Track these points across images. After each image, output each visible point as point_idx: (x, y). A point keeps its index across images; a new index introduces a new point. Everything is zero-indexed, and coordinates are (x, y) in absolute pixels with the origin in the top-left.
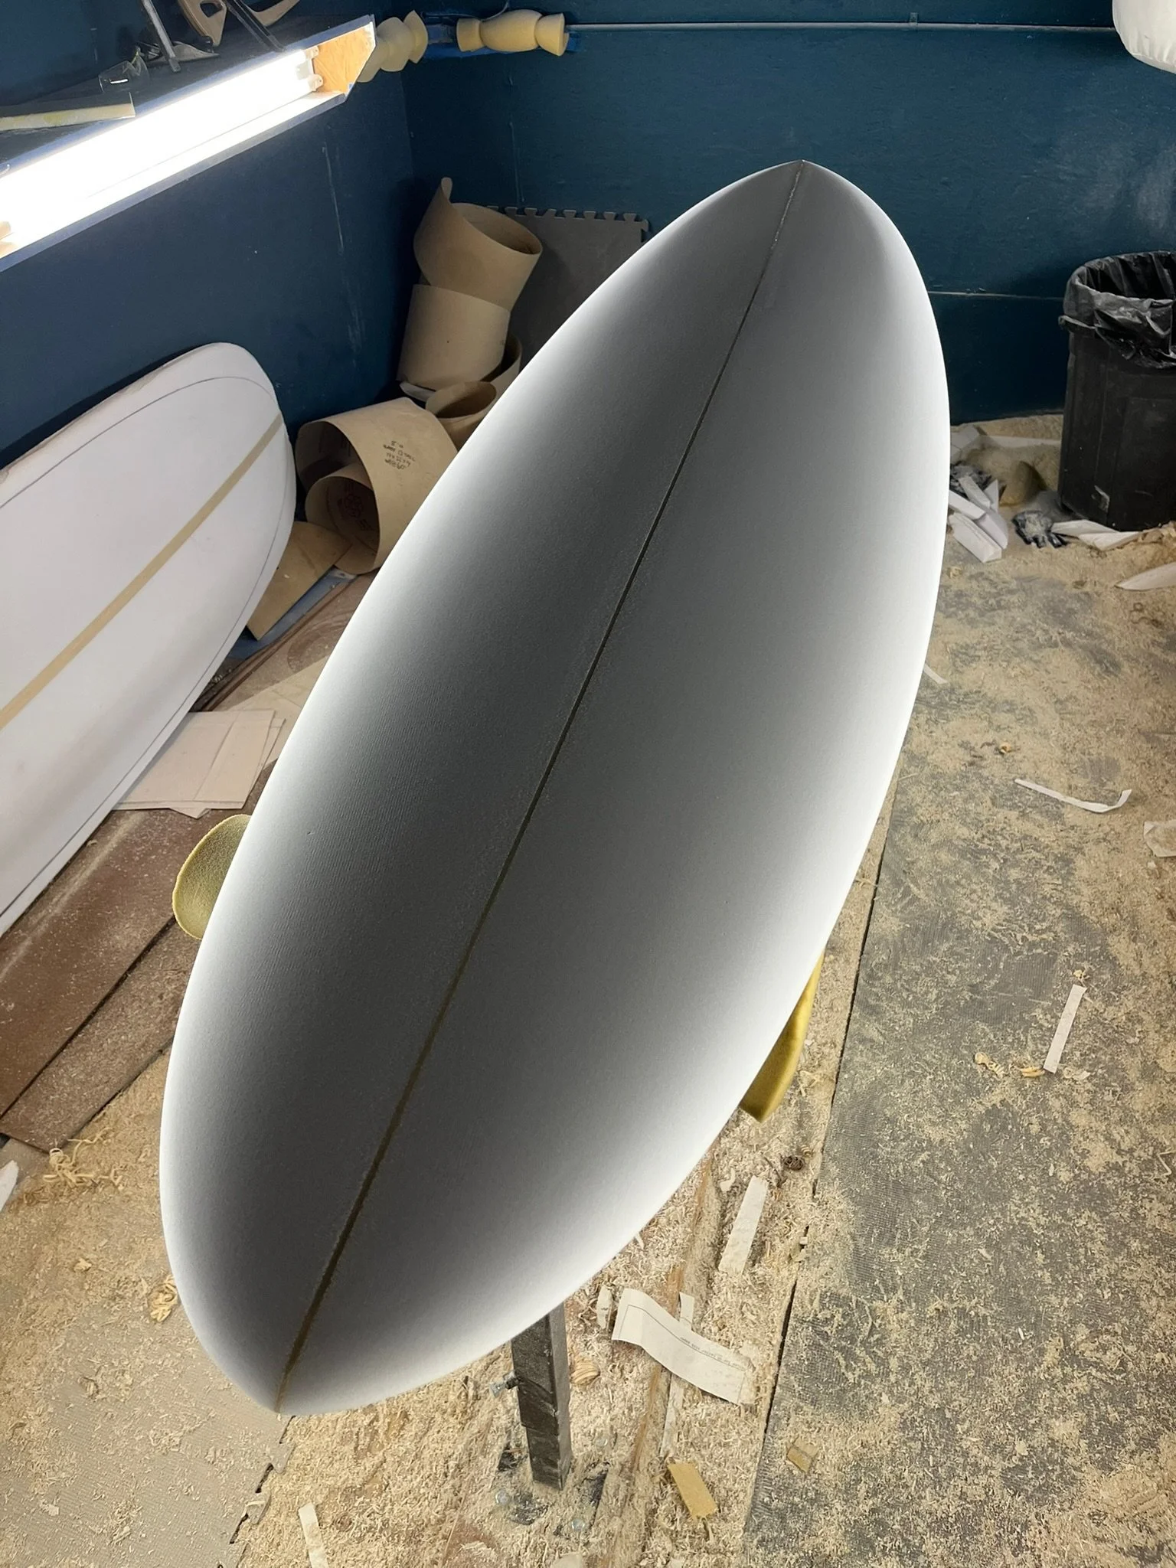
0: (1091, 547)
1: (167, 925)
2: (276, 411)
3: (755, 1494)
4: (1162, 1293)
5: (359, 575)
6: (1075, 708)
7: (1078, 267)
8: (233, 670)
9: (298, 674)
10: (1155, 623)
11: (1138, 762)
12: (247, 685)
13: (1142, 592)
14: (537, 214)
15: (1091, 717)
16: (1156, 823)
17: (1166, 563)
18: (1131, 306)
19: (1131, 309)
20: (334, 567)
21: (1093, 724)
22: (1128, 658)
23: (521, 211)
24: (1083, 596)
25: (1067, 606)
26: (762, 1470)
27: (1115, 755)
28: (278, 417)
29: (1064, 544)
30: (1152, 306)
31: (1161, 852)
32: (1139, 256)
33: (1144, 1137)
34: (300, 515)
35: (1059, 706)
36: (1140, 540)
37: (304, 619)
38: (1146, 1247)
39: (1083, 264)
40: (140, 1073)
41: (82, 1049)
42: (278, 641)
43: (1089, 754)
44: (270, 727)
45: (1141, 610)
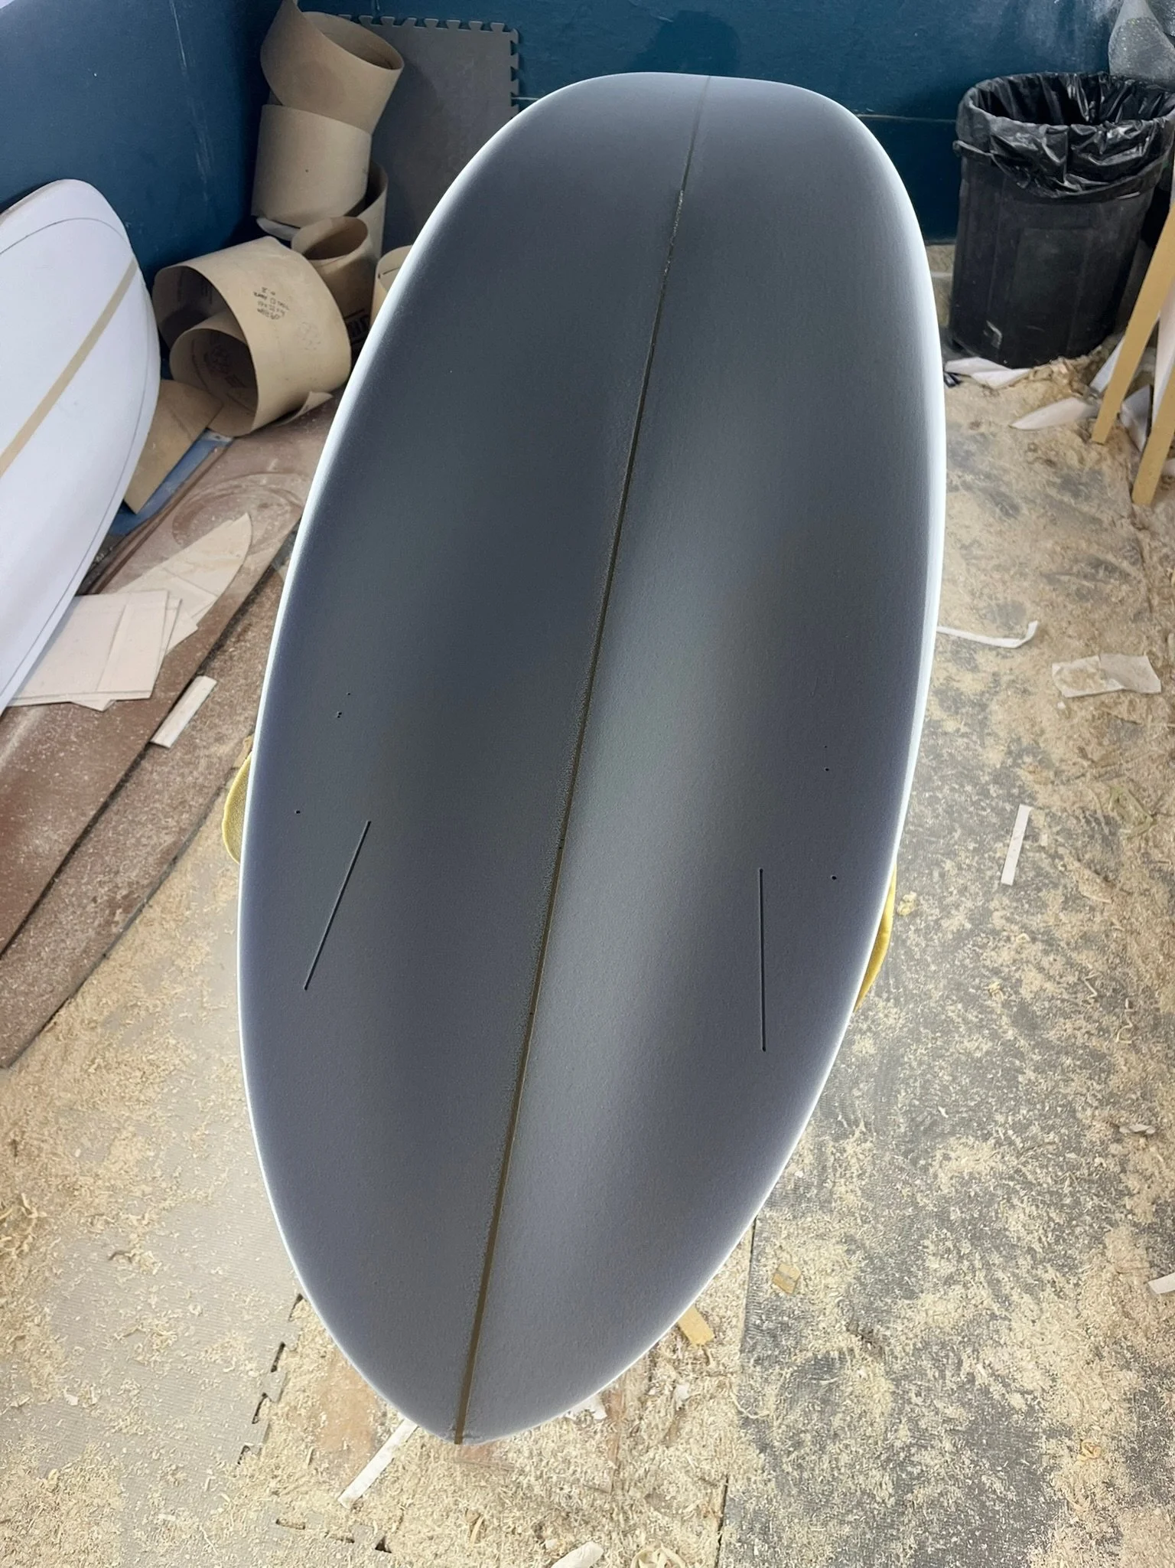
0: (984, 386)
1: (89, 826)
2: (130, 255)
3: (747, 1319)
4: (1096, 1104)
5: (236, 438)
6: (980, 553)
7: (968, 89)
8: (115, 548)
9: (187, 550)
10: (1050, 463)
11: (1042, 604)
12: (134, 564)
13: (1034, 432)
14: (395, 23)
15: (995, 562)
16: (1062, 664)
17: (1056, 401)
18: (1027, 132)
19: (1027, 135)
20: (207, 430)
21: (998, 568)
22: (1026, 499)
23: (377, 21)
24: (978, 438)
25: (965, 447)
26: (751, 1296)
27: (1021, 598)
28: (133, 262)
29: (957, 382)
30: (1048, 132)
31: (1069, 692)
32: (1028, 78)
33: (1070, 963)
34: (166, 373)
35: (964, 552)
36: (1031, 378)
37: (185, 487)
38: (1078, 1063)
39: (974, 86)
40: (85, 979)
41: (19, 959)
42: (159, 512)
43: (996, 599)
44: (166, 609)
45: (1035, 450)
